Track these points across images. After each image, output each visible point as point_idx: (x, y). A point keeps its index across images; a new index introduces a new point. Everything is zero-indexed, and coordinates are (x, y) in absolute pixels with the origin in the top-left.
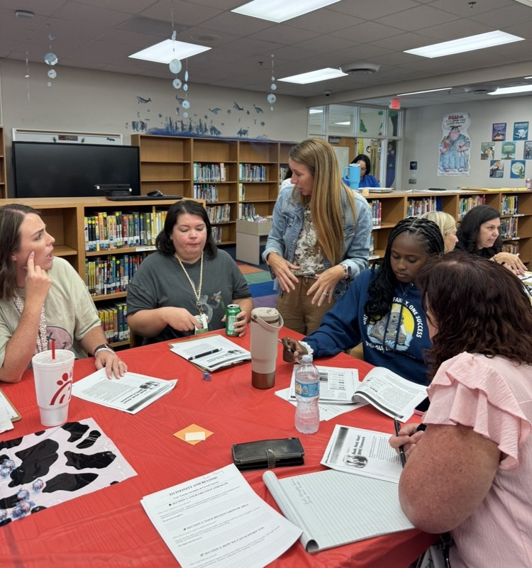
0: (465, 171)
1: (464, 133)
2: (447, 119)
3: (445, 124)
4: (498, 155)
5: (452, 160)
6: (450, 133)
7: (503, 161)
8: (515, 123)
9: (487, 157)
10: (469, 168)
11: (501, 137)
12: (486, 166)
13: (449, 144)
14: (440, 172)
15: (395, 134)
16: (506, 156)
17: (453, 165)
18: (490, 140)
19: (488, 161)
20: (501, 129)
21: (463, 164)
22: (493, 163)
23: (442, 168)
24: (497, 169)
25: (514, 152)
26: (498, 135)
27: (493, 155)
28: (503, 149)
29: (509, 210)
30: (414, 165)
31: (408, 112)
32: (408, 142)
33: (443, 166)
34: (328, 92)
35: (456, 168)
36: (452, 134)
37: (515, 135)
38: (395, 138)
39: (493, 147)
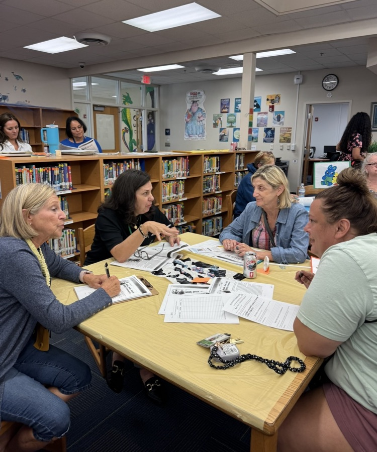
0: (203, 136)
1: (201, 106)
2: (189, 95)
3: (188, 98)
4: (225, 124)
5: (194, 127)
6: (191, 107)
7: (228, 129)
8: (236, 99)
9: (218, 125)
10: (206, 134)
11: (226, 110)
12: (217, 133)
13: (191, 115)
14: (186, 137)
15: (153, 106)
16: (230, 125)
17: (195, 132)
18: (219, 112)
19: (218, 129)
20: (226, 103)
21: (201, 131)
22: (221, 130)
23: (187, 134)
24: (224, 135)
25: (235, 122)
26: (224, 108)
27: (221, 124)
28: (228, 119)
29: (212, 169)
30: (168, 131)
31: (161, 89)
32: (163, 113)
33: (188, 133)
34: (82, 64)
35: (196, 134)
36: (193, 107)
37: (235, 108)
38: (153, 109)
39: (221, 118)
